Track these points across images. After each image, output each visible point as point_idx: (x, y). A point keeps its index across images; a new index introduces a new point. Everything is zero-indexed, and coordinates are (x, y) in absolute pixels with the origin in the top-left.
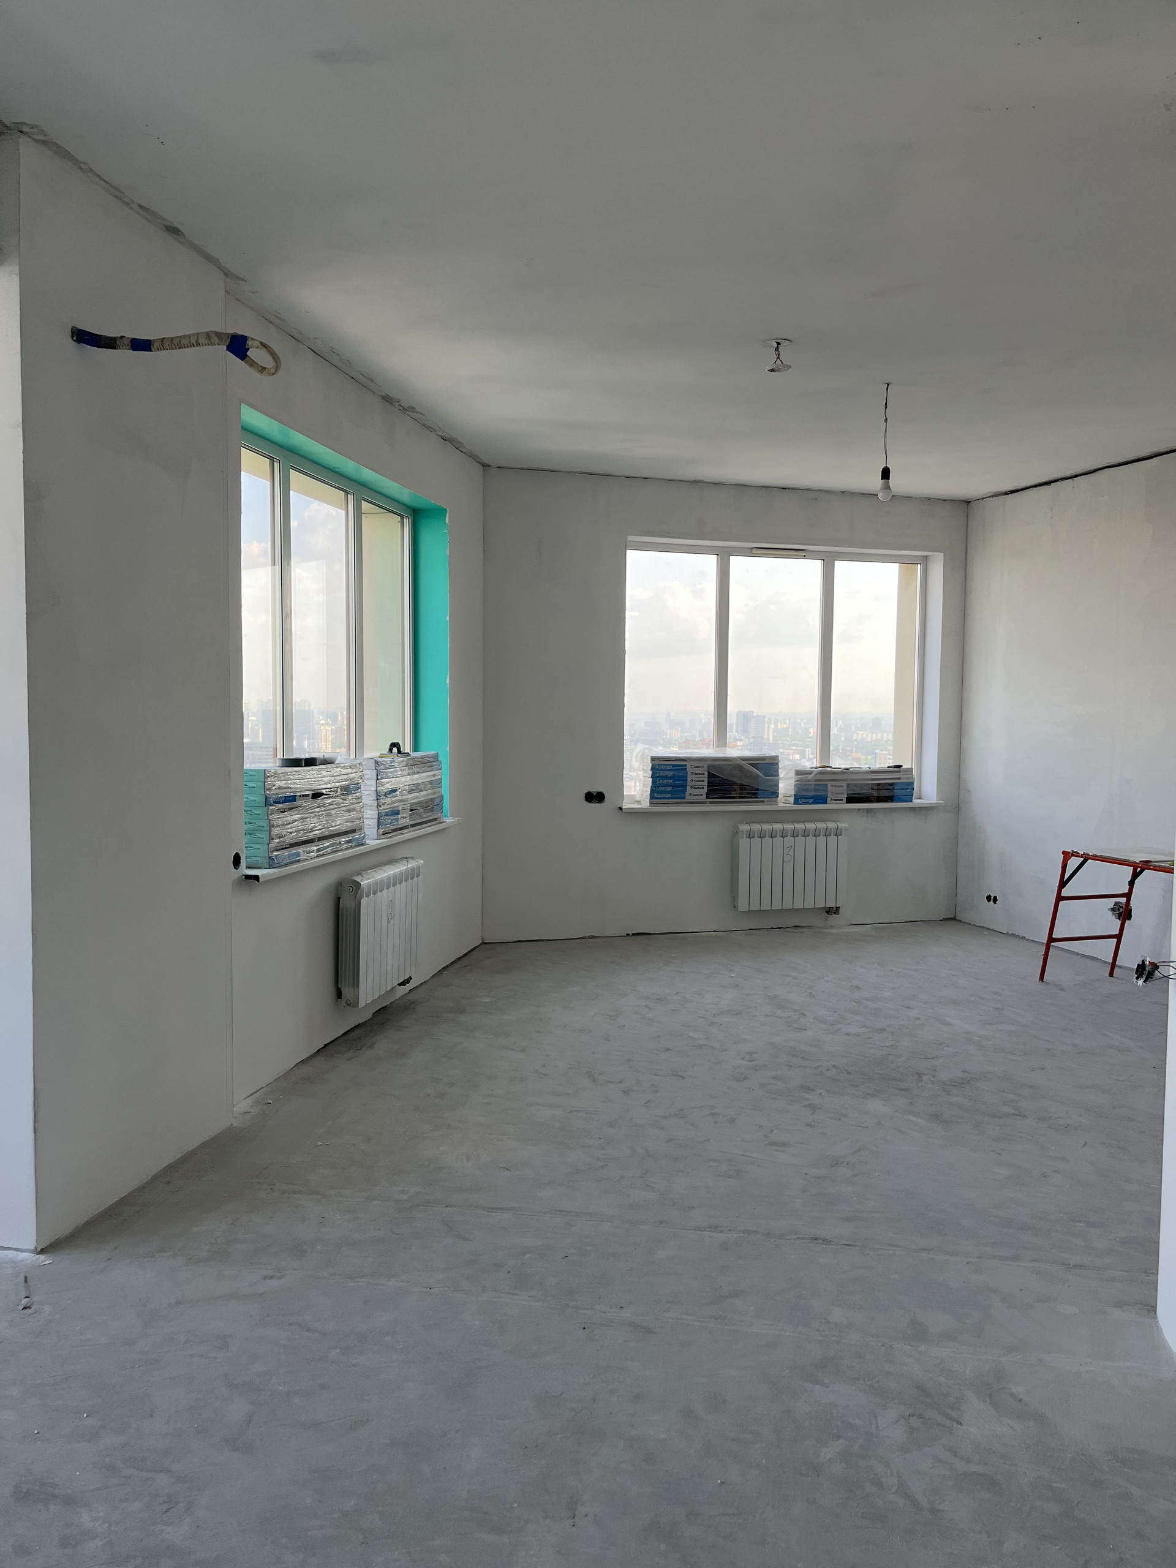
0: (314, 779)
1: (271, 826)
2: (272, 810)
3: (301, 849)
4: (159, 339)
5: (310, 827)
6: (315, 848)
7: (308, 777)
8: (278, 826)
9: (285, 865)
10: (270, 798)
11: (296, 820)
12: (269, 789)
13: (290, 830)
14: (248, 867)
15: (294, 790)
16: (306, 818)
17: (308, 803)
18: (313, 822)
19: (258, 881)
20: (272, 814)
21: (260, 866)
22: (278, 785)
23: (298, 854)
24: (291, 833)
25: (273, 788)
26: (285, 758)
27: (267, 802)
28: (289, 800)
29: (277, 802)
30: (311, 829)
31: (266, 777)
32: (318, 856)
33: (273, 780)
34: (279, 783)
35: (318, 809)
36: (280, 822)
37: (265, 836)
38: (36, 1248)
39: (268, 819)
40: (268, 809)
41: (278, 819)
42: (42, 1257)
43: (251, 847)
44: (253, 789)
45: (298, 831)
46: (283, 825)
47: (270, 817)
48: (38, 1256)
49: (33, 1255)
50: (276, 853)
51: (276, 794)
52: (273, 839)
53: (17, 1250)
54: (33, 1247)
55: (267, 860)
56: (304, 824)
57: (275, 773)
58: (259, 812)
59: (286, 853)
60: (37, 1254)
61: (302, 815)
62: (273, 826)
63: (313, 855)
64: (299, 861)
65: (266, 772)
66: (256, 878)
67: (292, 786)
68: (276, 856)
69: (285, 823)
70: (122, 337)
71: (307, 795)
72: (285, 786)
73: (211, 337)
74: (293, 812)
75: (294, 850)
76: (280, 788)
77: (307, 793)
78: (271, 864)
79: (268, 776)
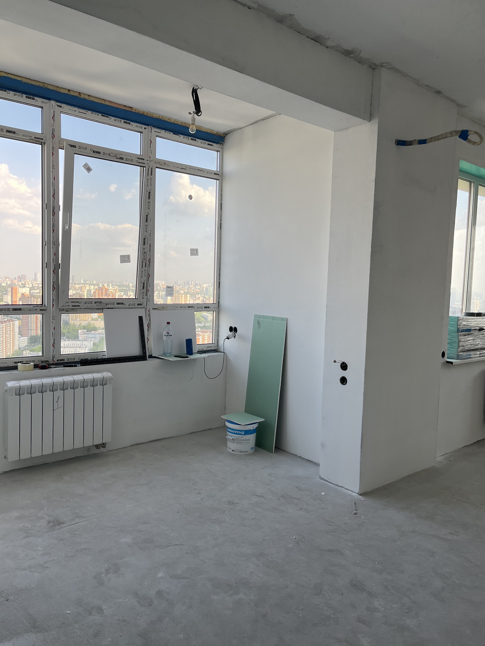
0: (480, 322)
1: (459, 341)
2: (460, 334)
3: (472, 353)
4: (430, 138)
5: (477, 343)
6: (479, 353)
7: (478, 321)
8: (462, 341)
9: (464, 359)
10: (460, 329)
11: (471, 340)
12: (460, 325)
13: (467, 344)
14: (448, 358)
15: (470, 326)
16: (475, 339)
17: (476, 333)
18: (478, 341)
19: (452, 364)
20: (460, 336)
21: (453, 358)
22: (464, 324)
23: (470, 355)
24: (468, 345)
25: (461, 325)
26: (466, 312)
27: (458, 331)
28: (468, 331)
29: (463, 331)
30: (477, 344)
31: (458, 320)
32: (480, 357)
33: (461, 321)
34: (464, 323)
35: (481, 336)
36: (463, 340)
37: (456, 345)
38: (359, 493)
39: (458, 338)
40: (458, 334)
41: (462, 338)
42: (361, 497)
43: (449, 350)
44: (452, 325)
45: (471, 345)
46: (464, 341)
47: (459, 337)
48: (359, 496)
49: (358, 495)
50: (461, 353)
51: (462, 328)
52: (460, 347)
53: (352, 491)
54: (357, 492)
55: (456, 356)
56: (474, 342)
57: (463, 319)
58: (454, 335)
59: (465, 354)
60: (359, 495)
61: (474, 338)
62: (460, 341)
63: (477, 356)
64: (470, 358)
65: (459, 318)
66: (452, 363)
67: (470, 325)
68: (461, 354)
69: (466, 341)
70: (415, 140)
71: (477, 329)
72: (467, 324)
73: (452, 134)
74: (470, 336)
75: (469, 353)
76: (464, 325)
77: (477, 328)
78: (458, 358)
79: (459, 320)
